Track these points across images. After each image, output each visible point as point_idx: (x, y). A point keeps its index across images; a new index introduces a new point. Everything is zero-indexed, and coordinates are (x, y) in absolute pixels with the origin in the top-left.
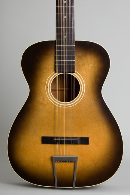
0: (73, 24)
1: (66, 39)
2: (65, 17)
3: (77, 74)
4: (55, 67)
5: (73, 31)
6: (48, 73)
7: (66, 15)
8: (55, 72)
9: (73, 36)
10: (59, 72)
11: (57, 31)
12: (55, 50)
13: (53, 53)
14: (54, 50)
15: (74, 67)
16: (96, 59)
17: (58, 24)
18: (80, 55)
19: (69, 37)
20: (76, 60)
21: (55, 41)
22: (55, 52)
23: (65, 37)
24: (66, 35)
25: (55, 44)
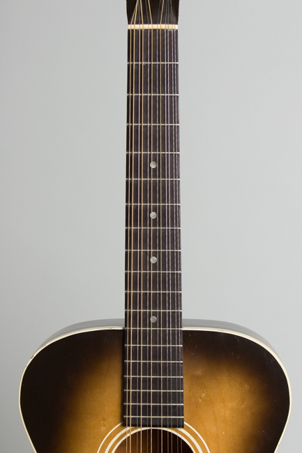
0: (176, 282)
1: (155, 325)
2: (153, 260)
3: (188, 430)
4: (124, 410)
5: (176, 301)
6: (103, 429)
7: (155, 254)
8: (124, 425)
9: (177, 319)
10: (134, 425)
11: (130, 301)
12: (124, 358)
13: (118, 366)
14: (119, 358)
15: (180, 411)
16: (247, 387)
17: (130, 282)
18: (199, 372)
19: (163, 320)
20: (185, 391)
21: (124, 331)
22: (124, 365)
23: (153, 319)
24: (155, 314)
25: (124, 342)
